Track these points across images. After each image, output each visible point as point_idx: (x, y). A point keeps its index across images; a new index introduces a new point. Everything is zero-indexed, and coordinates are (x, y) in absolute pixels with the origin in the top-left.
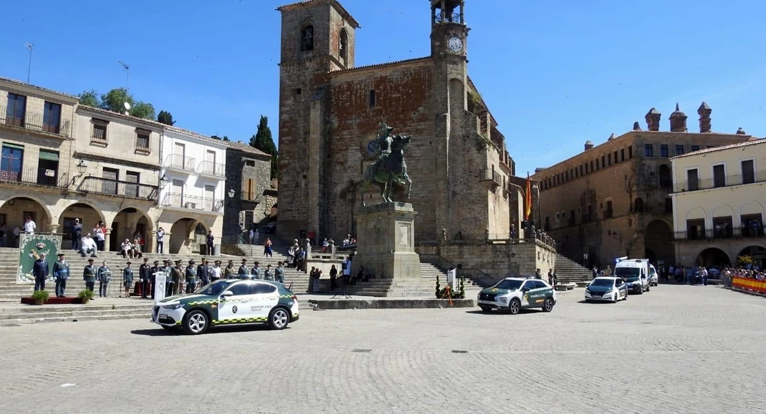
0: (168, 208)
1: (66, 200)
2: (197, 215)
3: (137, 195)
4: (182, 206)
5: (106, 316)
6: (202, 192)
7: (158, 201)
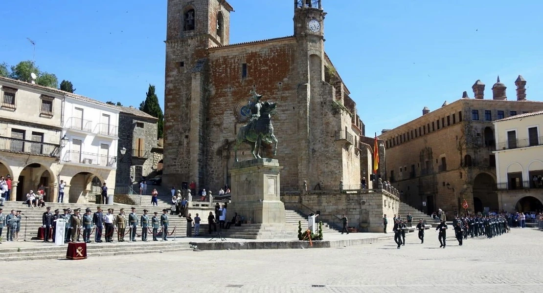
0: (68, 163)
2: (93, 170)
3: (41, 152)
4: (80, 162)
5: (12, 258)
6: (98, 150)
7: (59, 157)
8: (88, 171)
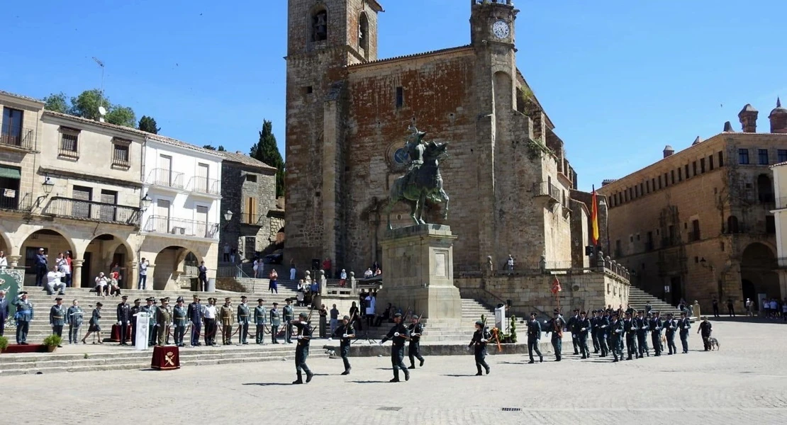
0: (151, 234)
1: (29, 226)
2: (187, 243)
3: (114, 219)
4: (168, 231)
5: (76, 367)
7: (139, 225)
8: (179, 245)
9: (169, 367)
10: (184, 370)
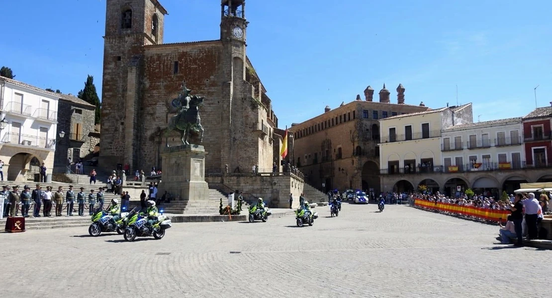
0: (7, 144)
2: (32, 151)
4: (19, 143)
6: (37, 132)
8: (27, 152)
9: (17, 230)
10: (28, 232)
